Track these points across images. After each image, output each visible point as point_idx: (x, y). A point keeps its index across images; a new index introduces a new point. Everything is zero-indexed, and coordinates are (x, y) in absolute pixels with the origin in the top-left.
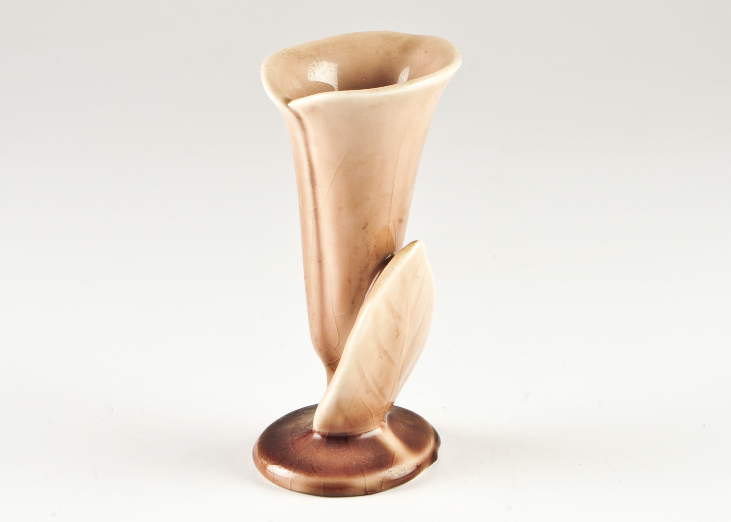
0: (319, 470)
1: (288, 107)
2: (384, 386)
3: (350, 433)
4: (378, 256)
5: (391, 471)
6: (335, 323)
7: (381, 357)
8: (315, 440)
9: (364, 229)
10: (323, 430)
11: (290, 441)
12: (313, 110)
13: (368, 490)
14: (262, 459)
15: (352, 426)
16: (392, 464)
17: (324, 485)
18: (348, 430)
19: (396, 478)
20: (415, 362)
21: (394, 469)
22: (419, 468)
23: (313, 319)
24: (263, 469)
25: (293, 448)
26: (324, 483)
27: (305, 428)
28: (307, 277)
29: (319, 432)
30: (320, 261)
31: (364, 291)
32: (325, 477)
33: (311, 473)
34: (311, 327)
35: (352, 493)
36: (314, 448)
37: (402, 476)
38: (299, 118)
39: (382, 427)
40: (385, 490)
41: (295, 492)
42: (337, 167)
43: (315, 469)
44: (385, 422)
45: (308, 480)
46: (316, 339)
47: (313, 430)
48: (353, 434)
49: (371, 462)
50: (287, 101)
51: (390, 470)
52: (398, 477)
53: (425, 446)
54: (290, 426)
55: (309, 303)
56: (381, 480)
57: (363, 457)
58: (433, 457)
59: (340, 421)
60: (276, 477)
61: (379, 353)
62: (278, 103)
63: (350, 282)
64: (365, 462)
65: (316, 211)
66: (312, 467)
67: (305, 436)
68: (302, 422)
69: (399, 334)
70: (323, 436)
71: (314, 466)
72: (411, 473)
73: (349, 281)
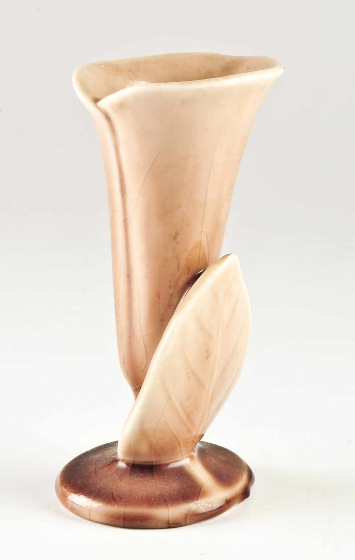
0: (120, 499)
1: (98, 107)
2: (193, 412)
3: (156, 462)
4: (189, 269)
5: (196, 504)
6: (143, 343)
7: (189, 378)
8: (118, 469)
9: (174, 239)
10: (127, 458)
11: (93, 470)
12: (122, 106)
13: (170, 522)
14: (63, 487)
15: (157, 454)
16: (199, 496)
17: (123, 515)
18: (154, 459)
19: (202, 512)
20: (228, 391)
21: (200, 502)
22: (228, 503)
23: (121, 339)
24: (63, 499)
25: (95, 477)
26: (124, 512)
27: (110, 457)
28: (116, 295)
29: (123, 460)
30: (129, 276)
31: (173, 307)
32: (125, 506)
33: (111, 502)
34: (119, 348)
35: (153, 525)
36: (117, 477)
37: (210, 510)
38: (108, 118)
39: (191, 457)
40: (190, 524)
41: (93, 523)
42: (147, 171)
43: (115, 498)
44: (195, 452)
45: (108, 510)
46: (124, 362)
47: (118, 458)
48: (159, 463)
49: (176, 493)
50: (96, 100)
51: (196, 502)
52: (204, 511)
53: (237, 481)
54: (97, 456)
55: (118, 323)
56: (186, 513)
57: (168, 488)
58: (245, 494)
59: (144, 448)
60: (75, 506)
61: (187, 373)
62: (87, 102)
63: (159, 298)
64: (170, 493)
65: (125, 221)
66: (113, 496)
67: (109, 464)
68: (109, 452)
69: (209, 355)
70: (128, 464)
71: (114, 495)
72: (220, 508)
73: (158, 296)
